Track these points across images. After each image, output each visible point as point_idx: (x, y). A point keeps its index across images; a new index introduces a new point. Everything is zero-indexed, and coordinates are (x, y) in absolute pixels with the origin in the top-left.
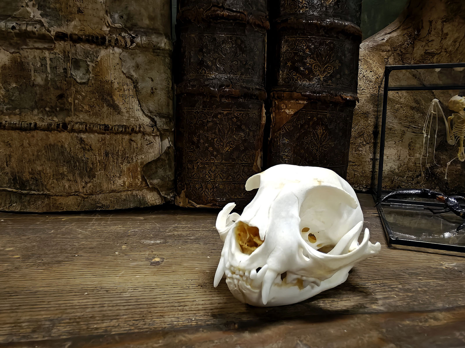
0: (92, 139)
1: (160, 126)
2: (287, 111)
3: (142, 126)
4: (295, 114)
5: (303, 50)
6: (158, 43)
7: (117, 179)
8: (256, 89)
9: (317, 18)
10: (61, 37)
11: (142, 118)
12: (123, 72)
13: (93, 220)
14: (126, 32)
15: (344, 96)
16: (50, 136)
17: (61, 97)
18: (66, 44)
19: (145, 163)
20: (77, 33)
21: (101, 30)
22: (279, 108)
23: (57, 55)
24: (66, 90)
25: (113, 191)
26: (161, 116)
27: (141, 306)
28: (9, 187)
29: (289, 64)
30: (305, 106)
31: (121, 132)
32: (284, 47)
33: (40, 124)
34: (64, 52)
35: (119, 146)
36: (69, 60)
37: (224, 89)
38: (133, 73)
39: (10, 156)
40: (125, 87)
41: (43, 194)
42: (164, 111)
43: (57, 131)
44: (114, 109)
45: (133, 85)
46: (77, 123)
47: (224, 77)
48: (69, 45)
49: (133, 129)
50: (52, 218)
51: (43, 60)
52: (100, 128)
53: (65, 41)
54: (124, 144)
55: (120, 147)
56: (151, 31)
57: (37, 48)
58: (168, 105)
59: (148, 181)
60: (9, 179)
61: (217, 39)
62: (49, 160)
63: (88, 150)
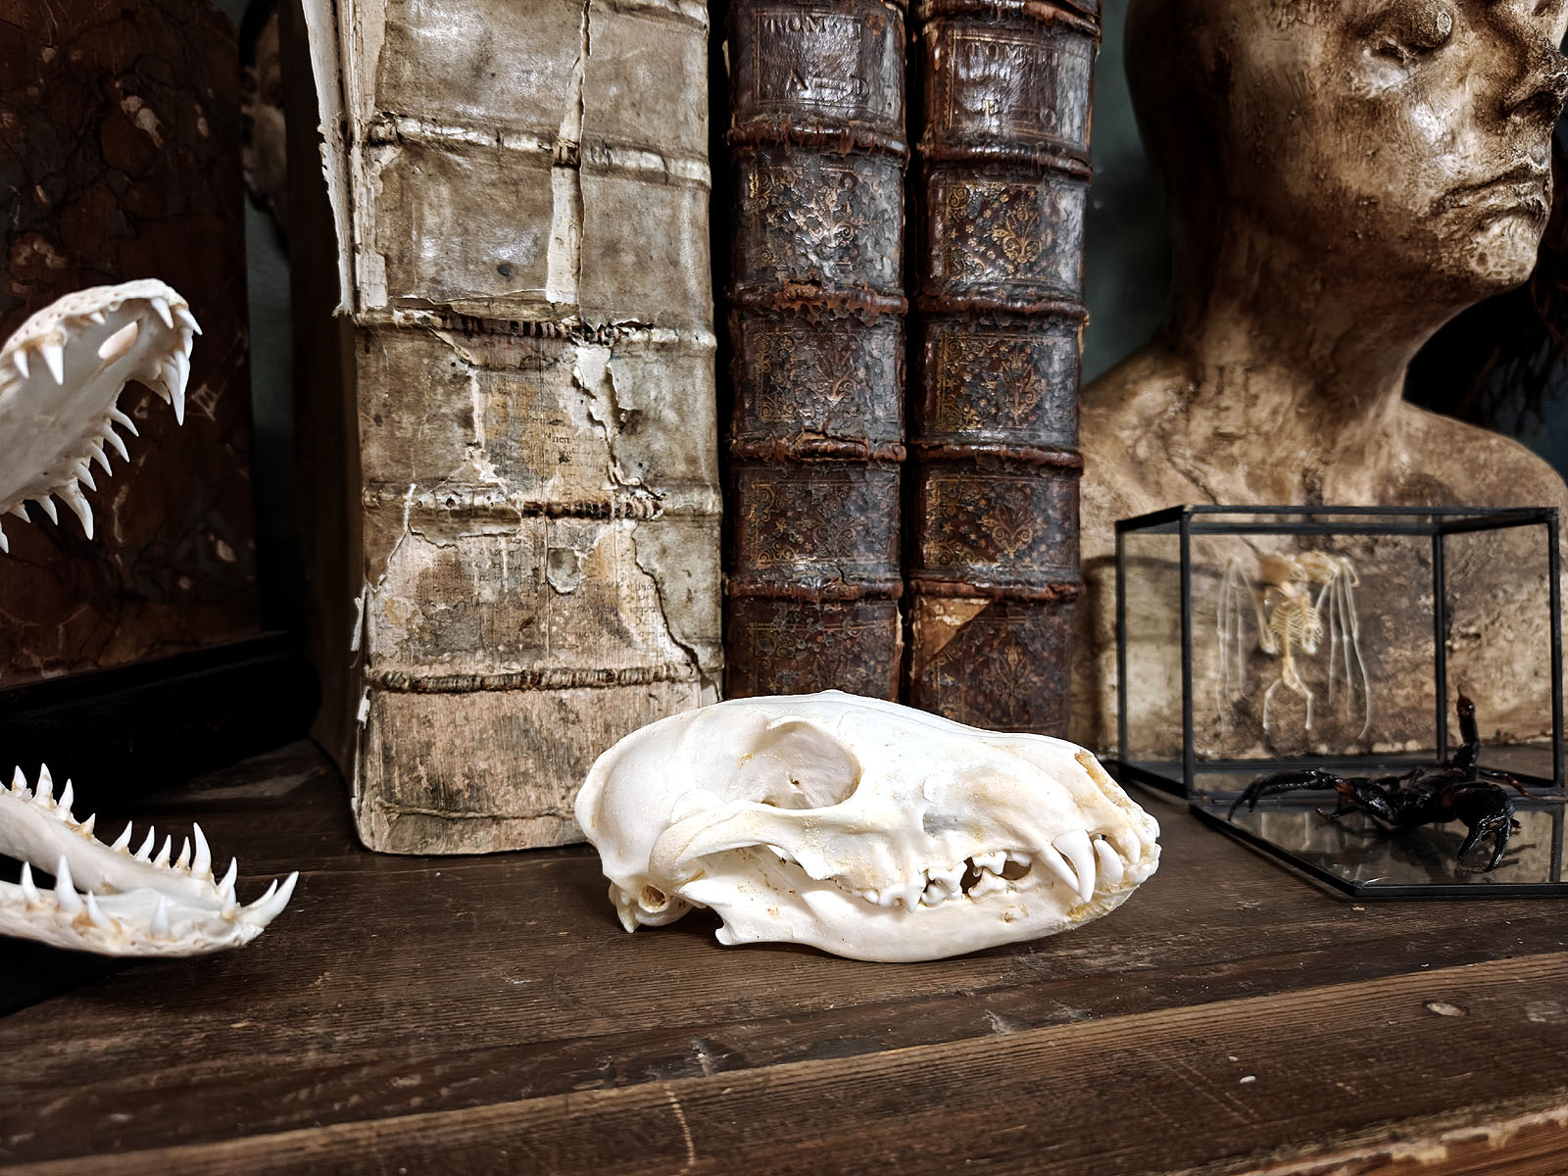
0: (581, 699)
1: (704, 663)
2: (947, 619)
3: (670, 666)
4: (966, 625)
6: (702, 504)
8: (887, 580)
10: (532, 510)
11: (669, 649)
12: (637, 565)
14: (644, 489)
16: (504, 700)
17: (528, 622)
18: (539, 522)
20: (558, 500)
21: (602, 490)
22: (931, 614)
23: (522, 544)
24: (537, 609)
29: (947, 528)
30: (984, 611)
31: (636, 683)
34: (535, 537)
35: (630, 708)
36: (543, 552)
37: (830, 586)
38: (656, 566)
39: (429, 745)
40: (641, 593)
41: (488, 817)
42: (709, 631)
43: (519, 688)
44: (621, 638)
45: (655, 588)
46: (555, 672)
47: (827, 563)
48: (544, 524)
49: (655, 674)
51: (496, 556)
52: (598, 678)
53: (538, 517)
54: (638, 705)
55: (631, 711)
56: (689, 483)
57: (488, 535)
58: (714, 619)
60: (425, 790)
61: (813, 492)
62: (500, 747)
63: (573, 723)
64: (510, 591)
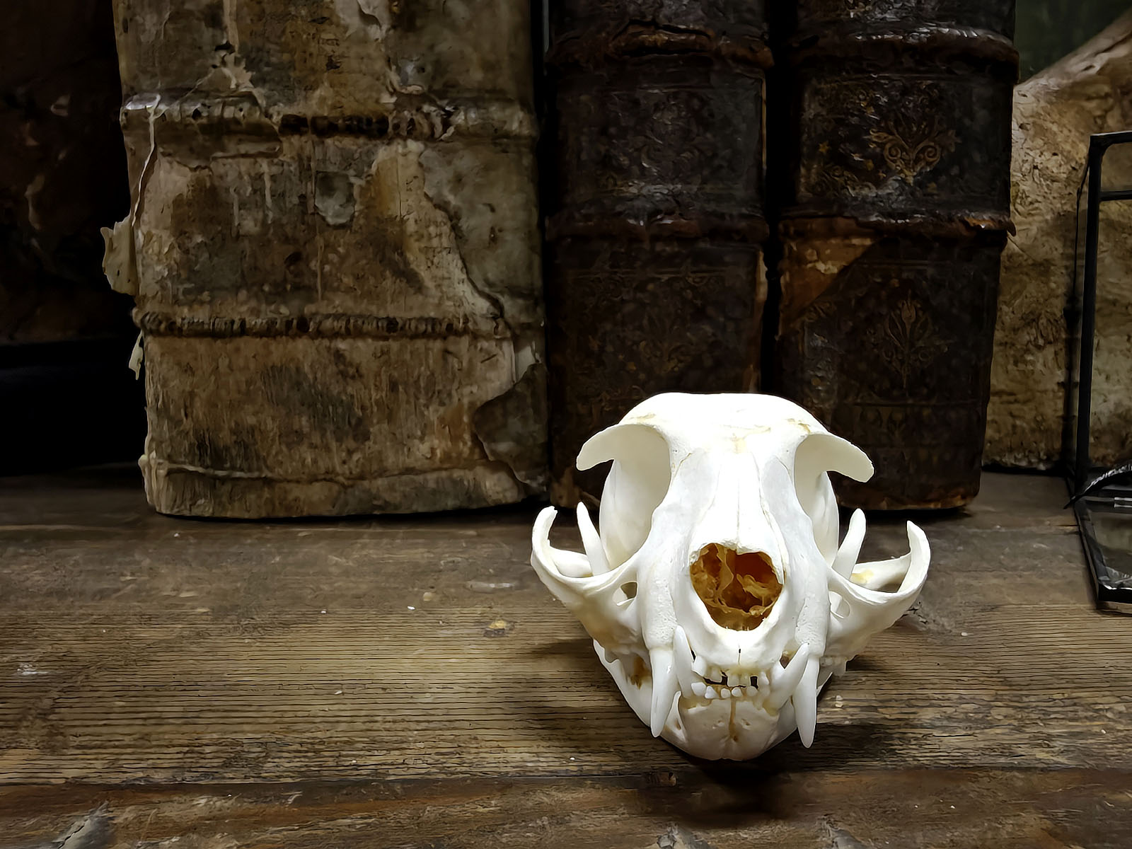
0: (362, 351)
1: (513, 317)
2: (821, 267)
3: (470, 319)
4: (843, 271)
5: (859, 110)
6: (505, 122)
7: (416, 442)
8: (742, 216)
9: (894, 27)
10: (294, 125)
11: (471, 300)
12: (426, 195)
13: (365, 536)
14: (432, 103)
15: (972, 222)
16: (273, 348)
17: (295, 258)
18: (304, 139)
19: (479, 404)
20: (326, 114)
21: (377, 101)
22: (800, 260)
23: (286, 167)
24: (305, 243)
25: (409, 471)
26: (514, 292)
27: (457, 724)
28: (192, 463)
29: (823, 149)
30: (868, 252)
31: (425, 335)
32: (809, 106)
33: (253, 323)
34: (300, 159)
35: (421, 365)
36: (310, 177)
37: (661, 219)
38: (451, 198)
39: (192, 395)
40: (432, 229)
41: (258, 479)
42: (522, 280)
43: (287, 335)
44: (408, 282)
45: (449, 224)
46: (328, 316)
47: (659, 190)
48: (310, 142)
49: (450, 326)
50: (279, 530)
51: (256, 179)
52: (378, 326)
53: (301, 135)
54: (431, 362)
55: (423, 368)
56: (487, 96)
57: (245, 156)
58: (530, 267)
59: (485, 445)
60: (191, 445)
61: (642, 101)
62: (270, 401)
63: (353, 377)
64: (274, 222)
